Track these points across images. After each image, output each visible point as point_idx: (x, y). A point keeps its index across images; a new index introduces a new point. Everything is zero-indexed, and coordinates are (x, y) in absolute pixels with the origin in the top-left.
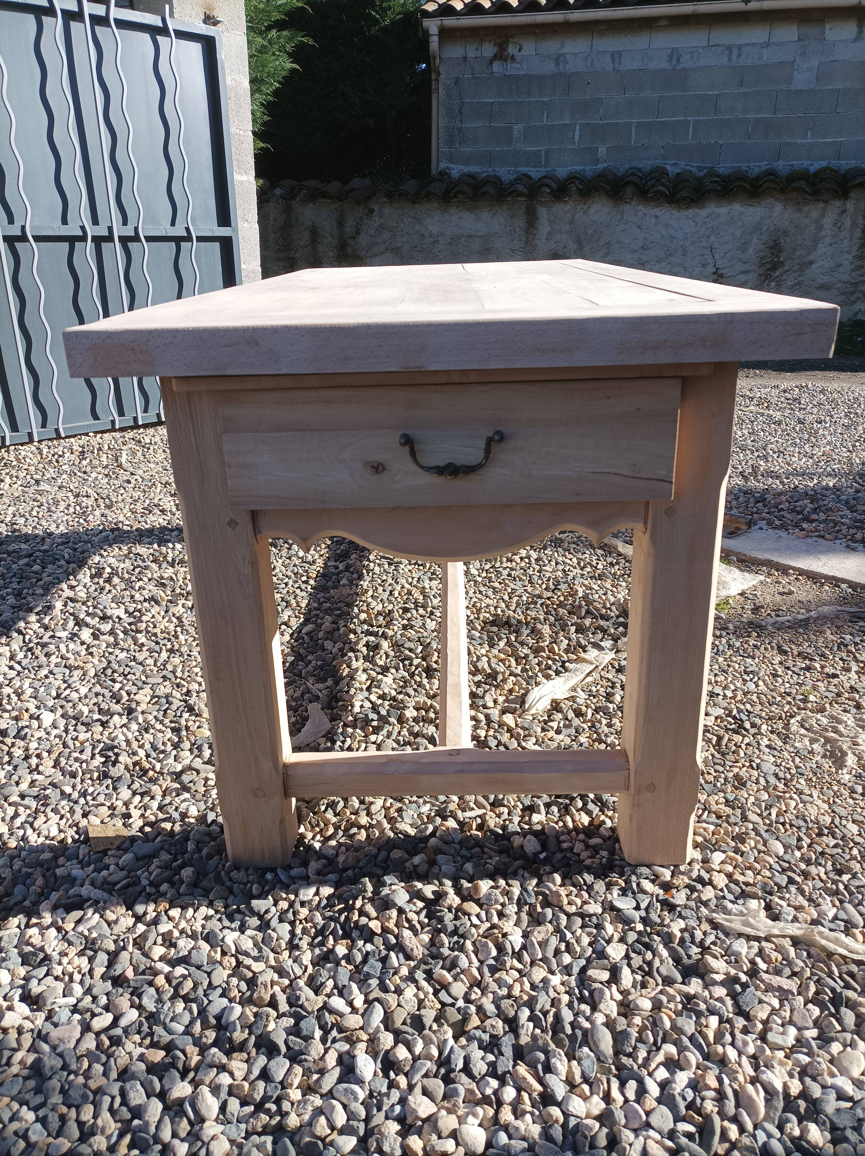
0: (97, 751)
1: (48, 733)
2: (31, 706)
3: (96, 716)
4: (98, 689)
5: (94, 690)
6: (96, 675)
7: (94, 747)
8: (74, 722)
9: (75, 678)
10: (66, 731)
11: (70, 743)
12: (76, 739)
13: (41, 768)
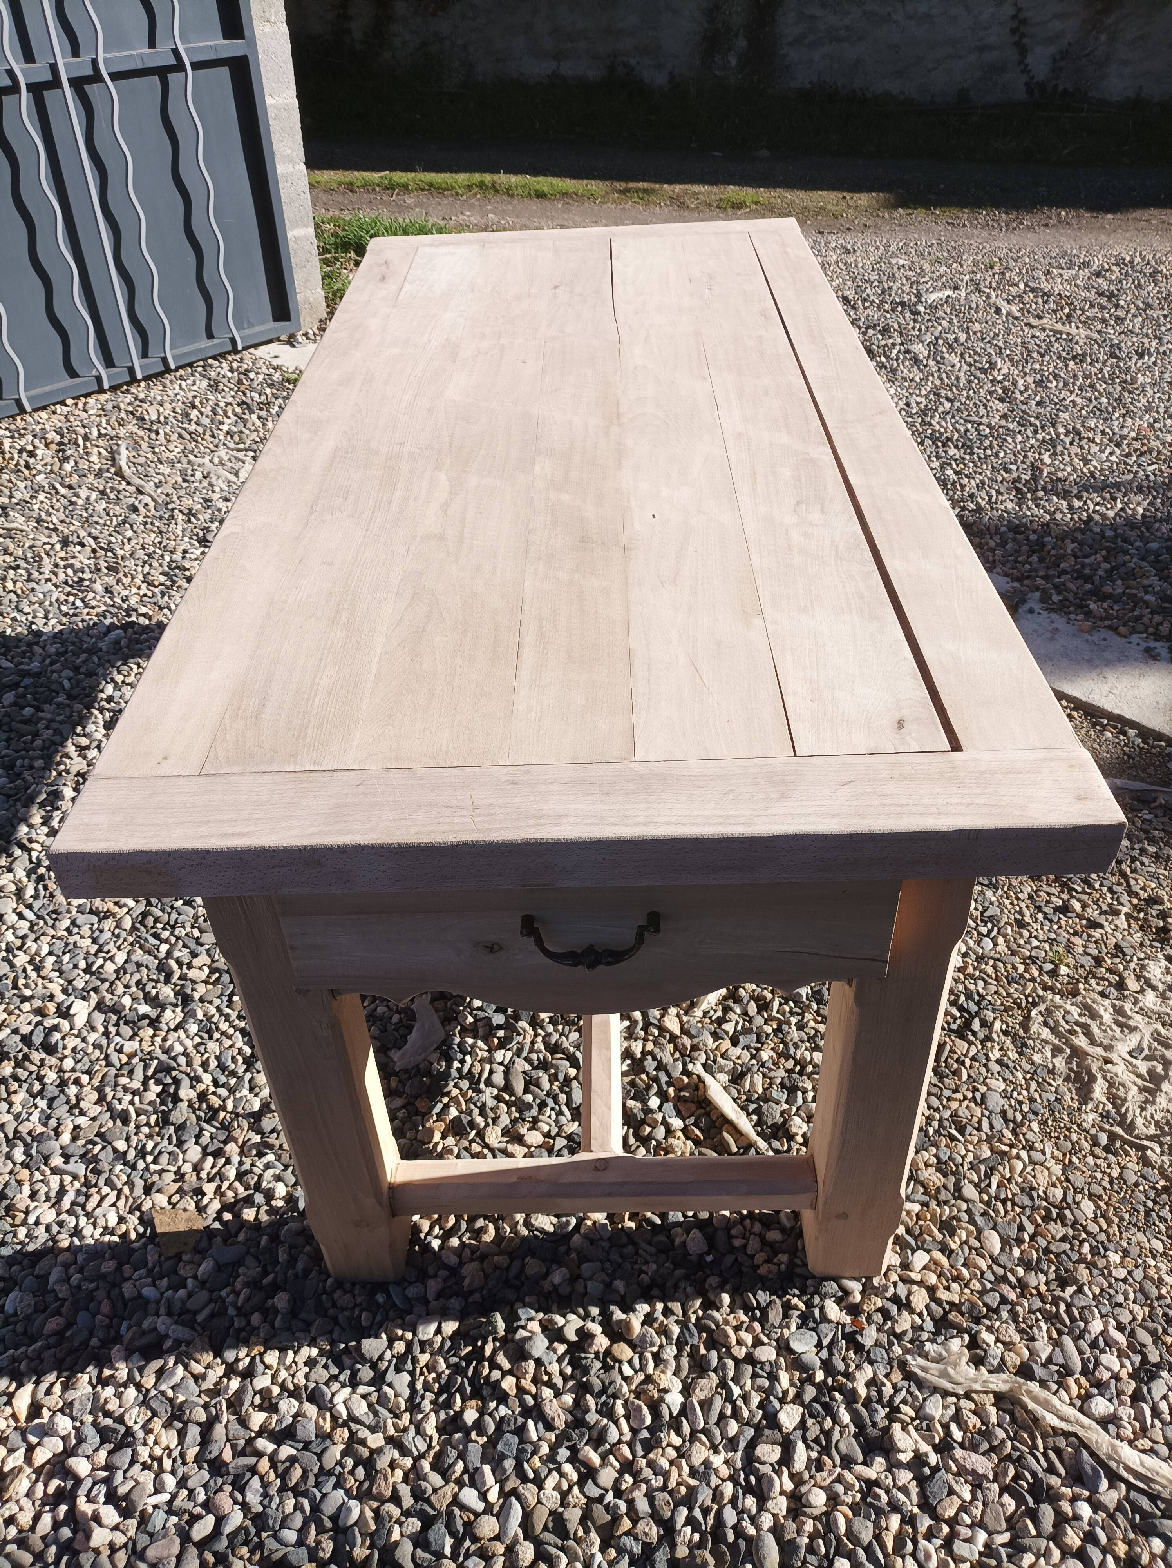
0: (150, 1073)
1: (84, 1040)
2: (55, 988)
3: (144, 1009)
4: (139, 955)
5: (134, 958)
6: (134, 928)
7: (146, 1067)
8: (114, 1018)
9: (107, 935)
10: (106, 1034)
11: (114, 1057)
12: (120, 1051)
13: (83, 1104)
